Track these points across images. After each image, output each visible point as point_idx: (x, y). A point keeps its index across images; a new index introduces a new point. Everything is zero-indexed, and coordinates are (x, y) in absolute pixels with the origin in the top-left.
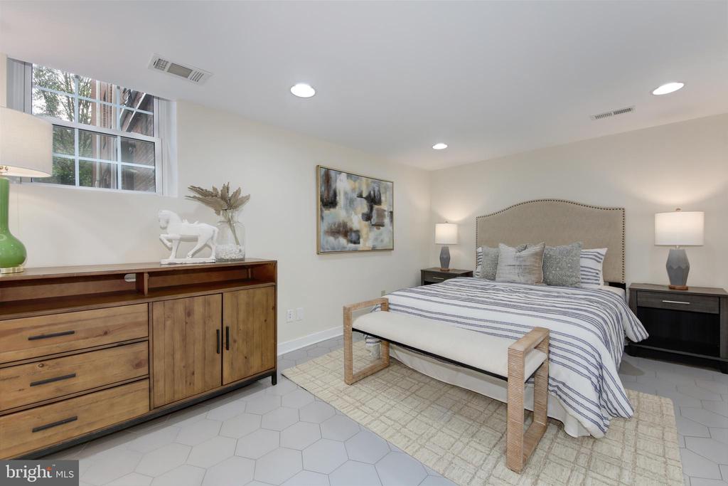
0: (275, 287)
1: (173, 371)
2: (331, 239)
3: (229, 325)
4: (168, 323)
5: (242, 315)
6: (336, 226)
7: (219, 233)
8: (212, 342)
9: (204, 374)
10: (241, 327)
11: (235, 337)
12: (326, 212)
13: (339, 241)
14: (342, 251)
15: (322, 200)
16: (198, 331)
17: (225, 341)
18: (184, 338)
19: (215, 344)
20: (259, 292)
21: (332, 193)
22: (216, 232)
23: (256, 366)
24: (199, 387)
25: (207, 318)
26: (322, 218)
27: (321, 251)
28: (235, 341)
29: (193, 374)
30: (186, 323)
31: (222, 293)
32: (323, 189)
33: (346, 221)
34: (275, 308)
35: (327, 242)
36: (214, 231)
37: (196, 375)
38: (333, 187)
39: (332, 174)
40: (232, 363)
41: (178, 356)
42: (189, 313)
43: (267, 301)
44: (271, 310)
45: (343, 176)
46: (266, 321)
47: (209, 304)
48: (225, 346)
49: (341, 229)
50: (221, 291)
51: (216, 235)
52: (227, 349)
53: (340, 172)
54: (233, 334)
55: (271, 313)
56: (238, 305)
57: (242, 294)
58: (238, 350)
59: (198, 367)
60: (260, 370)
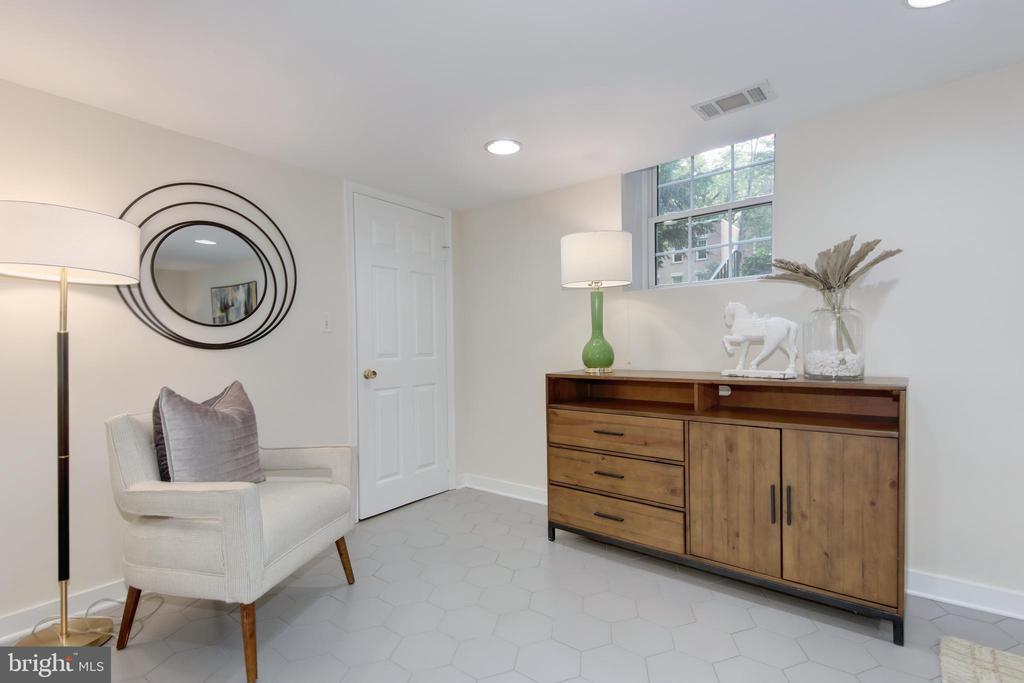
0: (901, 443)
1: (712, 519)
3: (794, 485)
4: (706, 452)
5: (818, 475)
7: (797, 332)
8: (764, 501)
9: (753, 544)
10: (817, 496)
11: (805, 509)
16: (744, 477)
17: (785, 508)
18: (726, 480)
19: (770, 506)
20: (857, 445)
23: (849, 582)
24: (743, 560)
25: (755, 463)
28: (804, 516)
29: (737, 535)
30: (728, 460)
31: (781, 430)
34: (898, 485)
36: (789, 330)
37: (741, 538)
40: (799, 551)
41: (718, 500)
42: (731, 447)
43: (877, 465)
44: (887, 486)
46: (873, 504)
47: (760, 441)
48: (785, 516)
50: (779, 425)
51: (792, 335)
52: (790, 523)
54: (800, 502)
55: (888, 493)
56: (809, 455)
57: (821, 441)
58: (809, 532)
59: (744, 529)
60: (858, 593)
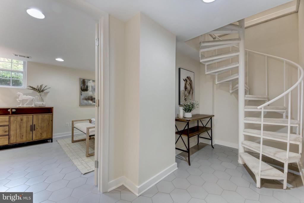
0: (52, 115)
1: (16, 135)
2: (85, 101)
3: (35, 124)
4: (15, 122)
5: (40, 121)
6: (88, 97)
8: (29, 128)
9: (26, 137)
10: (39, 125)
11: (37, 127)
12: (83, 93)
13: (89, 102)
14: (90, 105)
15: (81, 89)
16: (25, 125)
17: (33, 128)
18: (20, 126)
19: (30, 129)
20: (46, 116)
21: (86, 87)
22: (34, 99)
23: (45, 136)
24: (24, 140)
25: (27, 122)
26: (81, 95)
27: (81, 105)
28: (37, 129)
30: (21, 122)
32: (82, 85)
33: (92, 95)
34: (52, 121)
35: (83, 102)
37: (23, 137)
38: (86, 85)
39: (86, 81)
40: (36, 135)
41: (18, 131)
42: (22, 120)
43: (49, 118)
44: (51, 121)
45: (91, 81)
46: (48, 124)
47: (28, 118)
48: (33, 130)
49: (90, 98)
50: (32, 114)
52: (34, 130)
53: (90, 80)
54: (36, 127)
55: (51, 122)
56: (38, 119)
57: (40, 116)
58: (38, 131)
59: (24, 134)
60: (46, 138)
